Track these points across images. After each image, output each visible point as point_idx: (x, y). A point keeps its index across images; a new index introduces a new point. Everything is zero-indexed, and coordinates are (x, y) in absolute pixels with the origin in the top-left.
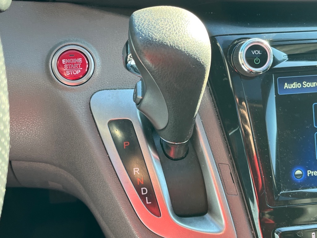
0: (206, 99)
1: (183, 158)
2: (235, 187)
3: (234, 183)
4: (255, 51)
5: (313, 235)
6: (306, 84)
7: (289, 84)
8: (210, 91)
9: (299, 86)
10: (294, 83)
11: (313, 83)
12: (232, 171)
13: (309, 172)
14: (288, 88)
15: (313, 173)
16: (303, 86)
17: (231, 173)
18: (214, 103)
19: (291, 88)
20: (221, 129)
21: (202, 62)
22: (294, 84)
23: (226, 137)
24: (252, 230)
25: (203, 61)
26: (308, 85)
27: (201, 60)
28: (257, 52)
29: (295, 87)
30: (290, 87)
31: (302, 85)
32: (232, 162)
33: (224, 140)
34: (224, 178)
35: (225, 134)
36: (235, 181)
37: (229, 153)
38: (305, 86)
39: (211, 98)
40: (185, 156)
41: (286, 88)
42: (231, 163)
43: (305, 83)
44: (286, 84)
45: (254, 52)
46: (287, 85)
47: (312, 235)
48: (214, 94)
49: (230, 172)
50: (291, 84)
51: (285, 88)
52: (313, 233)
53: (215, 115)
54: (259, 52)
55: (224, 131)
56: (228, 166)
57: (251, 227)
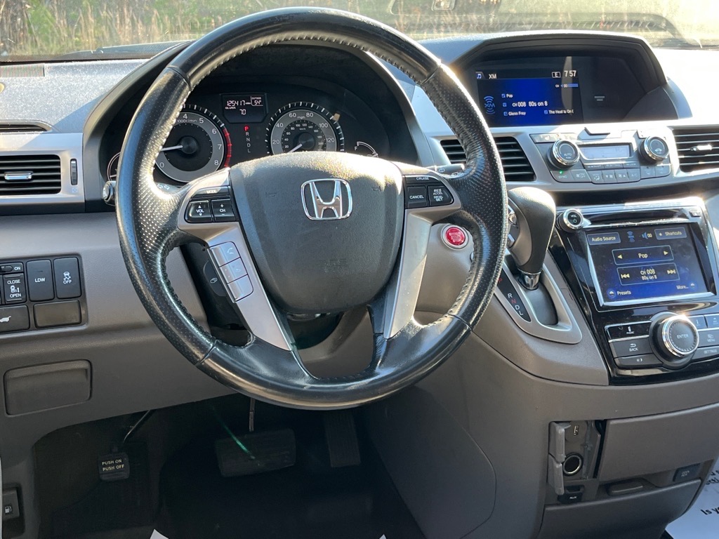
11: (609, 238)
14: (595, 241)
16: (604, 240)
19: (597, 241)
29: (599, 241)
34: (566, 297)
43: (604, 238)
44: (593, 238)
45: (572, 216)
50: (596, 239)
51: (593, 241)
52: (628, 328)
56: (567, 290)
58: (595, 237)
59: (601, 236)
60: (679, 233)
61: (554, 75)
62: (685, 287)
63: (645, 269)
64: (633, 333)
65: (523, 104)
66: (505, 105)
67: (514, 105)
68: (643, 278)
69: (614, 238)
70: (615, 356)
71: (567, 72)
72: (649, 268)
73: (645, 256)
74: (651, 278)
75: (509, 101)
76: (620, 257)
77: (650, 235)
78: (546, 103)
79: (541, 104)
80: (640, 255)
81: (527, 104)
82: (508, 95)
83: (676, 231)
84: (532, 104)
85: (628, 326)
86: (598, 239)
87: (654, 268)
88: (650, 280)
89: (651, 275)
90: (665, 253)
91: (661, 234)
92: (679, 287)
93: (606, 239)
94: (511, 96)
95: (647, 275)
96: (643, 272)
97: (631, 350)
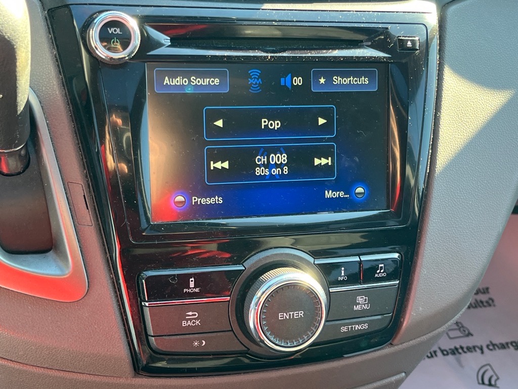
0: (56, 93)
1: (19, 173)
2: (90, 214)
3: (88, 209)
4: (113, 29)
5: (192, 281)
6: (195, 80)
7: (171, 79)
8: (63, 82)
9: (185, 82)
10: (179, 77)
11: (205, 79)
12: (87, 192)
13: (195, 199)
14: (169, 84)
15: (200, 201)
16: (192, 83)
17: (84, 196)
18: (67, 99)
19: (174, 84)
20: (75, 135)
21: (6, 37)
22: (178, 79)
23: (81, 147)
24: (112, 274)
25: (9, 35)
26: (199, 82)
27: (4, 34)
28: (115, 31)
29: (179, 84)
30: (172, 82)
31: (190, 81)
32: (88, 181)
33: (78, 151)
34: (74, 202)
35: (80, 141)
36: (90, 207)
37: (85, 169)
38: (193, 82)
39: (63, 91)
40: (24, 171)
41: (167, 84)
42: (85, 182)
43: (193, 79)
44: (167, 78)
45: (111, 30)
46: (168, 80)
47: (190, 282)
48: (67, 86)
49: (83, 194)
50: (174, 79)
51: (165, 84)
52: (191, 279)
53: (67, 116)
54: (118, 31)
55: (78, 137)
56: (80, 186)
57: (110, 270)
58: (173, 75)
59: (187, 75)
60: (364, 80)
62: (342, 194)
63: (267, 152)
64: (197, 290)
68: (259, 171)
69: (217, 81)
70: (151, 331)
72: (276, 151)
73: (276, 125)
74: (275, 171)
76: (220, 123)
77: (298, 81)
80: (264, 122)
83: (358, 75)
85: (190, 275)
86: (178, 81)
87: (287, 151)
88: (272, 176)
89: (276, 166)
90: (321, 121)
91: (322, 81)
92: (329, 194)
93: (196, 81)
95: (268, 166)
96: (261, 159)
97: (184, 324)
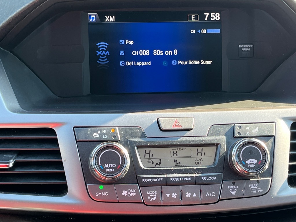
61: (190, 19)
65: (147, 53)
66: (122, 53)
67: (135, 53)
71: (208, 14)
75: (128, 49)
78: (176, 52)
79: (168, 53)
81: (151, 53)
82: (127, 42)
84: (156, 52)
94: (131, 43)
